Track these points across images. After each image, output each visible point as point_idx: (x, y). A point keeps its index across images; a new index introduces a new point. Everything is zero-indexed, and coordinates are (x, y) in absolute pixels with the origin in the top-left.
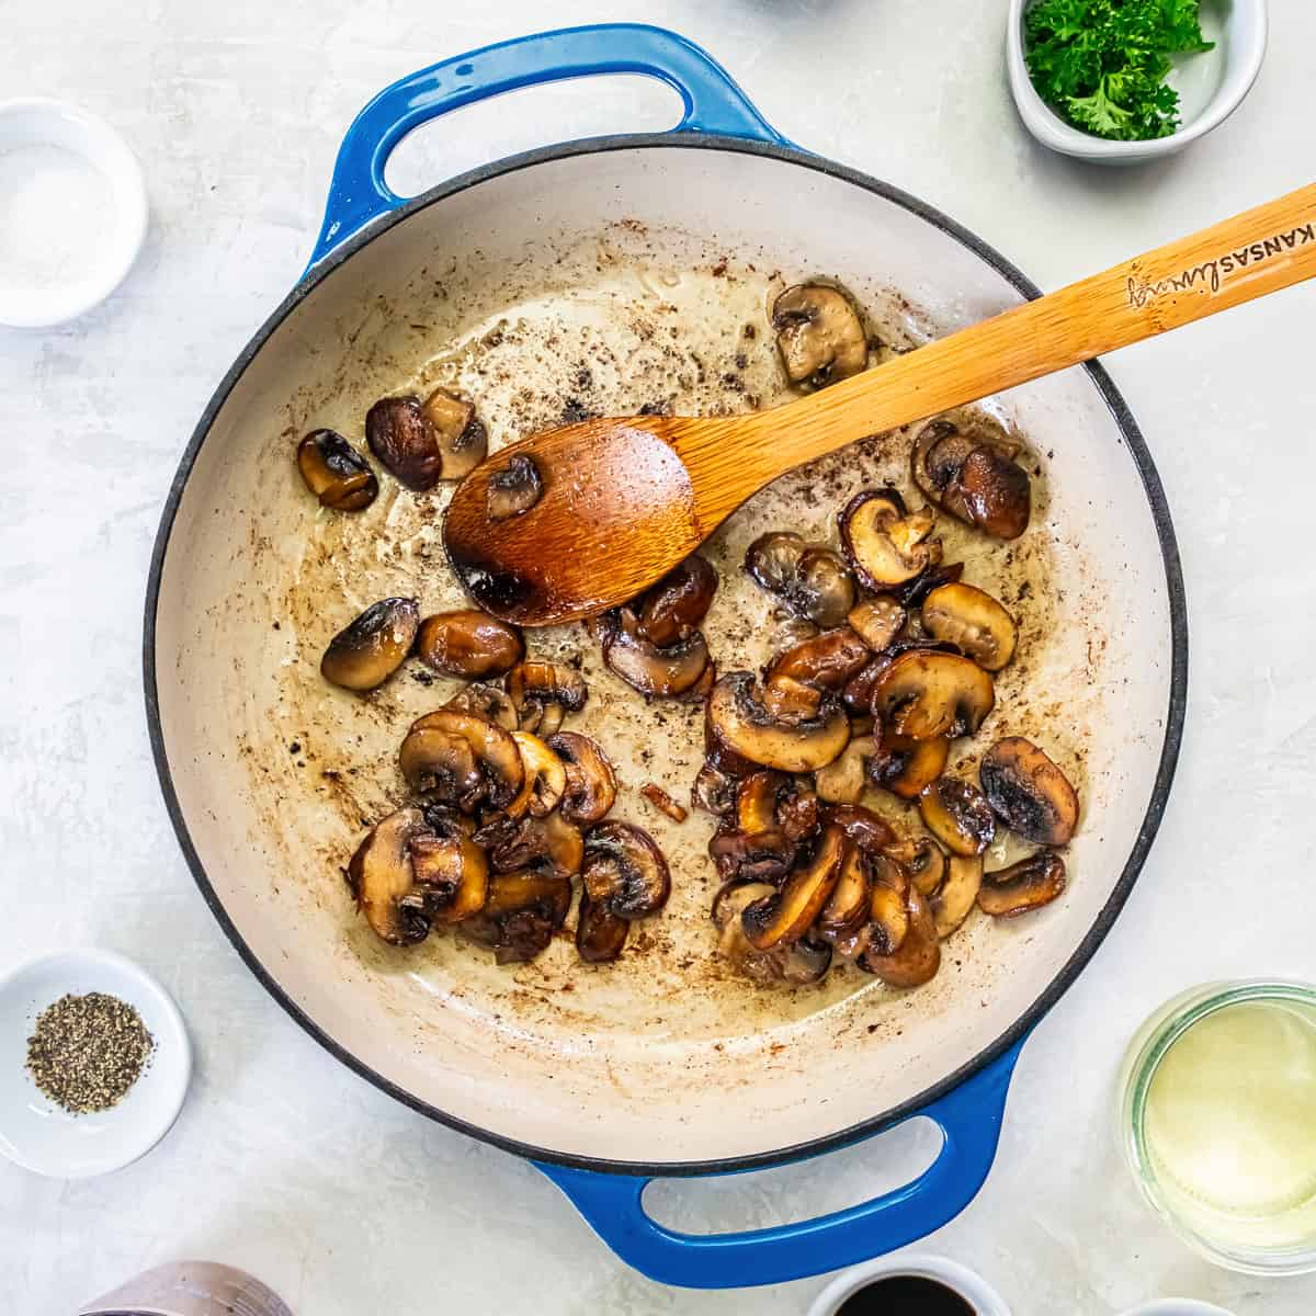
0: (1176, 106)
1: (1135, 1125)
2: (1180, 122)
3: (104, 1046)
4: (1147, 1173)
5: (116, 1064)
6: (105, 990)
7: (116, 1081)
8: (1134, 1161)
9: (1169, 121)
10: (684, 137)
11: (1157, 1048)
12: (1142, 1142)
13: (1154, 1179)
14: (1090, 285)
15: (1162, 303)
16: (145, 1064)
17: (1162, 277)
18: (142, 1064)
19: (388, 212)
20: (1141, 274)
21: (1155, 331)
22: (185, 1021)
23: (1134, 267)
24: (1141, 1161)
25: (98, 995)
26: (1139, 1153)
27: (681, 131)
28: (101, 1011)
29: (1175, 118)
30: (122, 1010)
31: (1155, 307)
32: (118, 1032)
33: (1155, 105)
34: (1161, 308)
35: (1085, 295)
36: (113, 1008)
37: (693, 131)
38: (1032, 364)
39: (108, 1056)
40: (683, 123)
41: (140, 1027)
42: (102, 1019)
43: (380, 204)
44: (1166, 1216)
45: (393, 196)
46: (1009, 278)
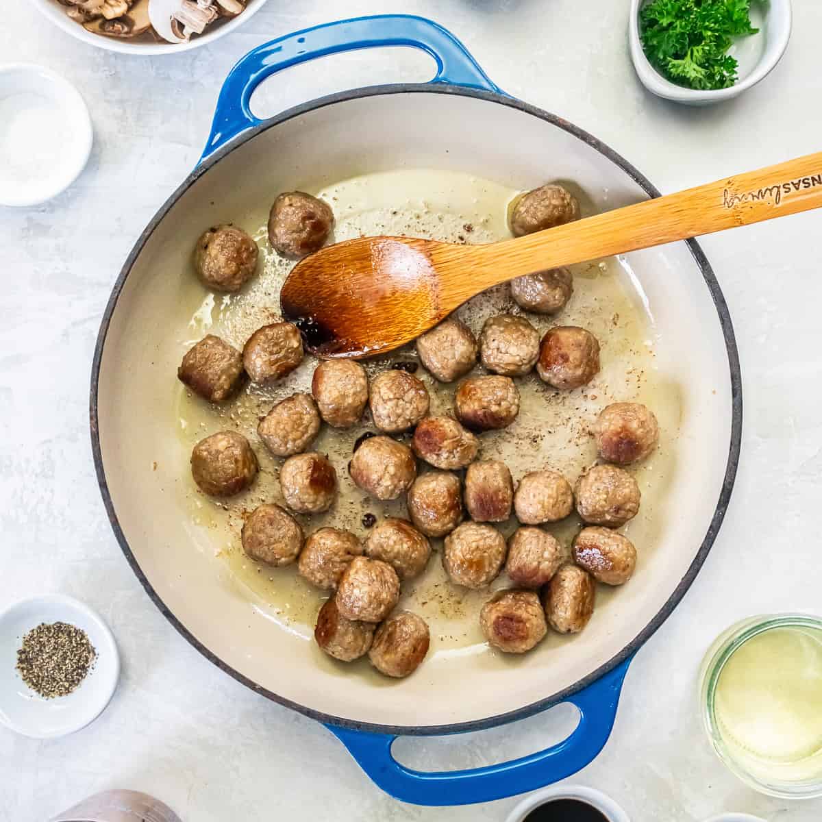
0: (736, 69)
1: (709, 706)
2: (737, 79)
3: (65, 656)
4: (716, 736)
5: (72, 667)
6: (66, 621)
7: (73, 678)
8: (708, 728)
9: (731, 78)
10: (437, 87)
11: (723, 657)
12: (713, 717)
13: (721, 739)
14: (698, 191)
15: (743, 208)
16: (91, 667)
17: (746, 190)
18: (89, 667)
19: (251, 128)
20: (733, 187)
21: (737, 224)
22: (116, 641)
23: (729, 183)
24: (713, 728)
25: (61, 624)
26: (711, 723)
27: (436, 83)
28: (63, 634)
29: (735, 76)
30: (76, 634)
31: (738, 209)
32: (74, 647)
33: (722, 68)
34: (743, 210)
35: (694, 197)
36: (70, 632)
37: (442, 83)
38: (657, 235)
39: (67, 662)
40: (437, 78)
41: (87, 644)
42: (64, 639)
43: (246, 123)
44: (728, 762)
45: (254, 118)
46: (637, 181)
